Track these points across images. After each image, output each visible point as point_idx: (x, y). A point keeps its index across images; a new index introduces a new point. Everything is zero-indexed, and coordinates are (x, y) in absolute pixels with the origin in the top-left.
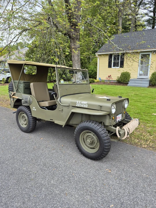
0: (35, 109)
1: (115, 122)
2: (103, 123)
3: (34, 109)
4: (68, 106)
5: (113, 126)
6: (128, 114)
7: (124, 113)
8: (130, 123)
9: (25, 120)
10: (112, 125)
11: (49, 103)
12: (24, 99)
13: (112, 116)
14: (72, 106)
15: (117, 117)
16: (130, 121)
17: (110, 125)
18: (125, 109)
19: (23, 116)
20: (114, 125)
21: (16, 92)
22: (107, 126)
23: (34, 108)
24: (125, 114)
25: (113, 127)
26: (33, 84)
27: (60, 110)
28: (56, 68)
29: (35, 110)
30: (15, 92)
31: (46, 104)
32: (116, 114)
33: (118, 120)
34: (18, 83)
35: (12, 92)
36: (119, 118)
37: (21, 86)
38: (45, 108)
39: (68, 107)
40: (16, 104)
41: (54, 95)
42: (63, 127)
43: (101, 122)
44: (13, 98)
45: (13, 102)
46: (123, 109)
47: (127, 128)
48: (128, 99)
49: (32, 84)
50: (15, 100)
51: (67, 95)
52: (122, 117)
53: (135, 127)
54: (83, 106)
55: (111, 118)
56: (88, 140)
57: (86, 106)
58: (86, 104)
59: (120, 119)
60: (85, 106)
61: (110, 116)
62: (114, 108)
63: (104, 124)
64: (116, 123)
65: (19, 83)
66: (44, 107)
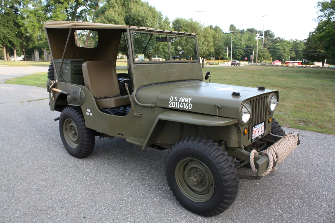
0: (91, 112)
1: (250, 140)
2: (223, 143)
3: (88, 114)
4: (152, 107)
5: (246, 149)
6: (276, 123)
7: (269, 122)
8: (279, 141)
9: (75, 134)
10: (243, 147)
11: (116, 101)
12: (71, 94)
13: (242, 129)
14: (161, 107)
15: (254, 129)
16: (280, 138)
17: (239, 147)
18: (271, 113)
19: (72, 126)
20: (246, 146)
21: (59, 81)
22: (233, 149)
23: (89, 110)
24: (271, 124)
25: (244, 151)
26: (88, 65)
27: (135, 116)
28: (128, 31)
29: (91, 114)
30: (57, 81)
31: (111, 103)
32: (252, 123)
33: (255, 136)
34: (61, 64)
35: (52, 81)
36: (259, 131)
37: (67, 69)
38: (108, 110)
39: (153, 109)
40: (58, 104)
41: (126, 84)
42: (142, 149)
43: (221, 141)
44: (54, 92)
45: (53, 99)
46: (268, 113)
47: (272, 152)
48: (277, 93)
49: (85, 65)
50: (57, 96)
51: (151, 85)
52: (264, 131)
53: (288, 150)
54: (182, 107)
55: (241, 133)
56: (192, 178)
57: (189, 107)
58: (188, 103)
59: (260, 133)
60: (186, 107)
61: (239, 129)
62: (246, 111)
63: (226, 144)
64: (250, 143)
65: (63, 62)
66: (106, 108)
